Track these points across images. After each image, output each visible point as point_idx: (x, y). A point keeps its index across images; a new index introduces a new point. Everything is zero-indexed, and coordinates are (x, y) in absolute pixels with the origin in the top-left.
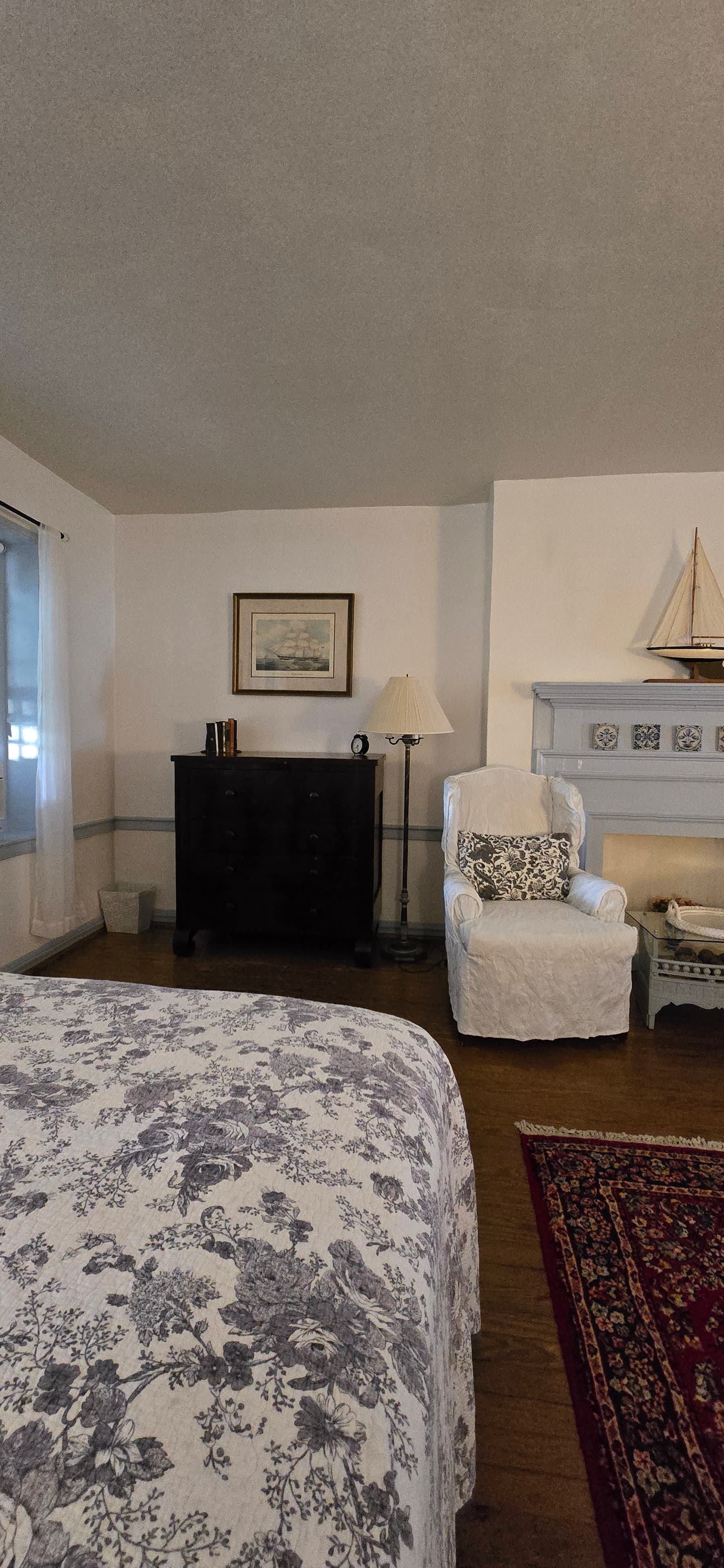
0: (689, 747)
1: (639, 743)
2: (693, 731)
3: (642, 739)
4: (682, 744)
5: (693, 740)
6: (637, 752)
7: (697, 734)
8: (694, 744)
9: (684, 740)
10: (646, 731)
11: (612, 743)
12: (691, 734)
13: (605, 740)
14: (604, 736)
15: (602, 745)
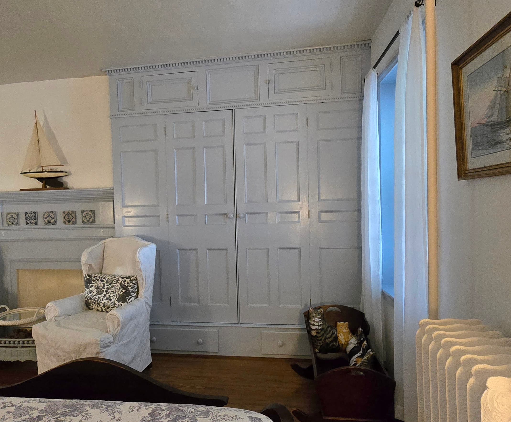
0: (50, 223)
1: (28, 221)
2: (51, 214)
3: (29, 220)
4: (46, 221)
5: (51, 219)
6: (27, 227)
7: (53, 216)
8: (52, 221)
9: (47, 219)
10: (30, 215)
11: (15, 222)
12: (50, 216)
13: (11, 221)
14: (11, 219)
15: (11, 224)
